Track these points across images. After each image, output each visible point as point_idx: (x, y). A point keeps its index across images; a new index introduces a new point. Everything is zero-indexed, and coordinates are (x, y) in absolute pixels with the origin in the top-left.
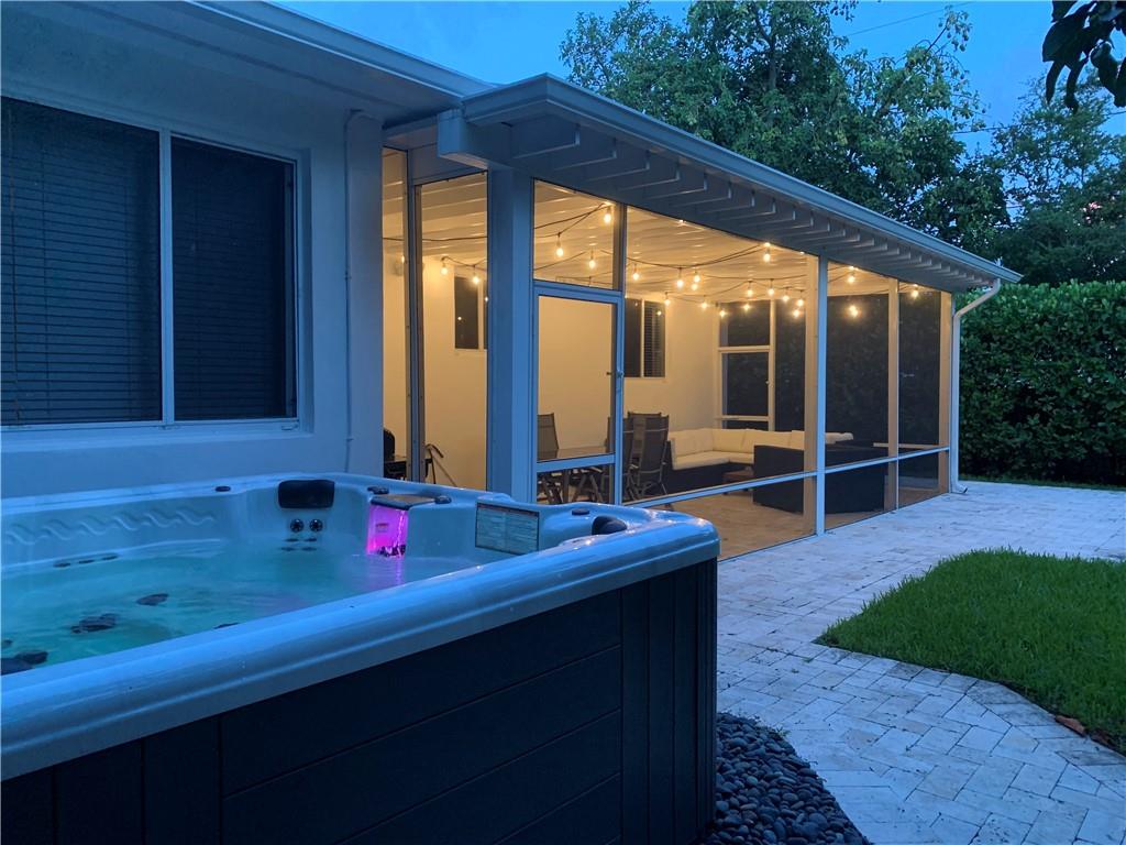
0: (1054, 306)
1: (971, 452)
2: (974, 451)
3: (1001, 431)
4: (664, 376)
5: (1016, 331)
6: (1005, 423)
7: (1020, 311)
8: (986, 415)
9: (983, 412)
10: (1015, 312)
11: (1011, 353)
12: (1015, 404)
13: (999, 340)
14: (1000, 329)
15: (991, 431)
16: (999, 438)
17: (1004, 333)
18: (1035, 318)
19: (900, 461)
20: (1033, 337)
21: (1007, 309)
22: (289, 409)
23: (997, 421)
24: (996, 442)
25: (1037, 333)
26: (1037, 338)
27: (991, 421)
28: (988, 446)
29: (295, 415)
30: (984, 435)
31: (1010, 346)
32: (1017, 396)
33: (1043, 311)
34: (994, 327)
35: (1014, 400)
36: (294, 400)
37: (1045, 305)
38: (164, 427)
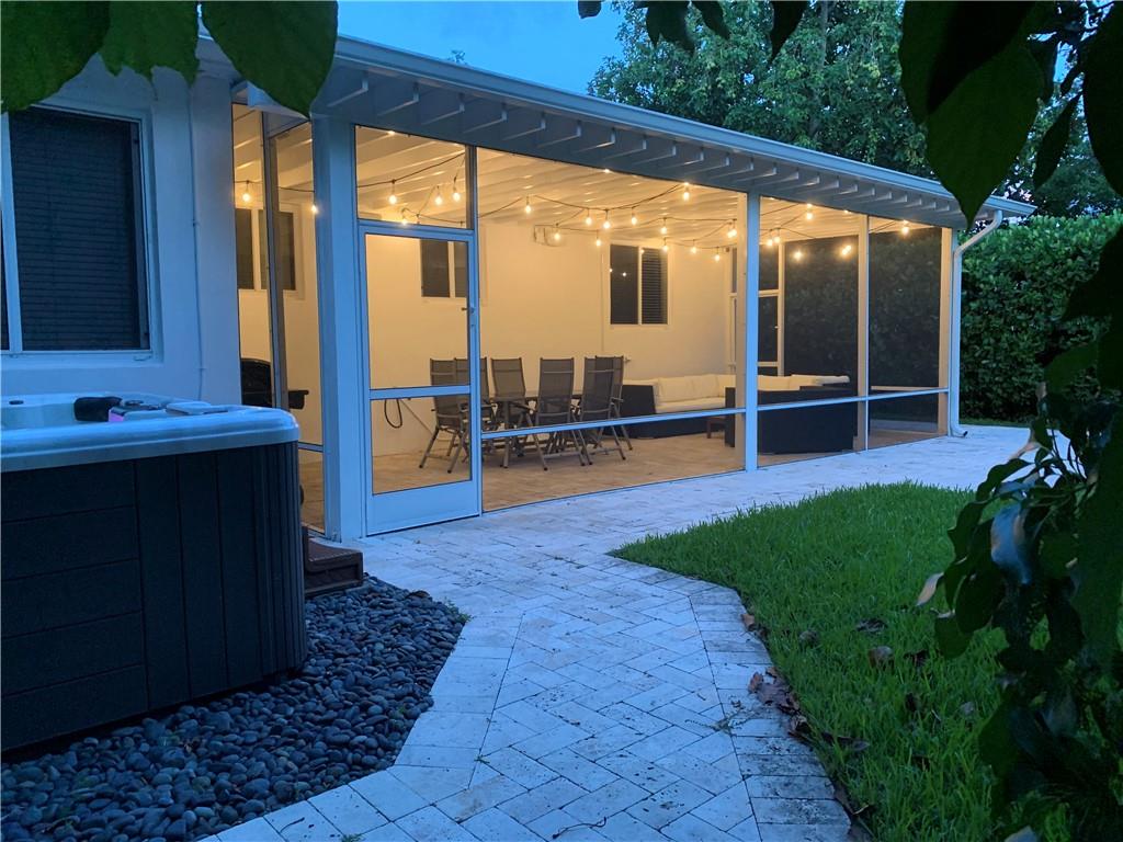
0: (1088, 239)
1: (1002, 397)
2: (1005, 395)
3: (1031, 374)
4: (666, 323)
5: (1047, 267)
6: (1036, 366)
7: (1051, 246)
8: (1015, 358)
9: (1013, 354)
10: (1047, 248)
11: (1043, 291)
12: (1046, 345)
13: (1032, 278)
14: (1031, 266)
15: (1022, 374)
16: (1030, 382)
17: (1035, 270)
18: (1068, 252)
19: (870, 401)
20: (1065, 272)
21: (1039, 243)
22: (143, 343)
23: (1029, 363)
24: (1026, 385)
25: (1069, 269)
26: (1070, 274)
27: (1022, 364)
28: (1020, 390)
29: (149, 348)
30: (1013, 378)
31: (1042, 283)
32: (1049, 337)
33: (1076, 245)
34: (1025, 264)
35: (1045, 341)
36: (147, 335)
37: (1079, 238)
38: (11, 356)
